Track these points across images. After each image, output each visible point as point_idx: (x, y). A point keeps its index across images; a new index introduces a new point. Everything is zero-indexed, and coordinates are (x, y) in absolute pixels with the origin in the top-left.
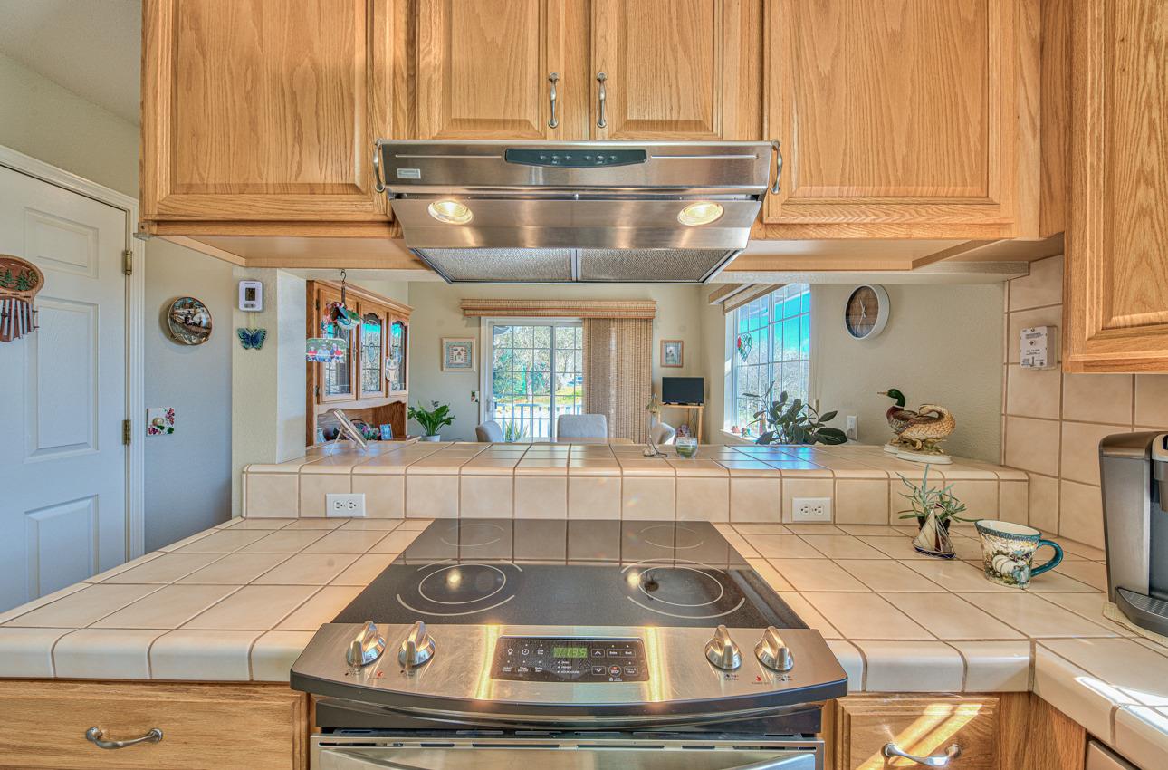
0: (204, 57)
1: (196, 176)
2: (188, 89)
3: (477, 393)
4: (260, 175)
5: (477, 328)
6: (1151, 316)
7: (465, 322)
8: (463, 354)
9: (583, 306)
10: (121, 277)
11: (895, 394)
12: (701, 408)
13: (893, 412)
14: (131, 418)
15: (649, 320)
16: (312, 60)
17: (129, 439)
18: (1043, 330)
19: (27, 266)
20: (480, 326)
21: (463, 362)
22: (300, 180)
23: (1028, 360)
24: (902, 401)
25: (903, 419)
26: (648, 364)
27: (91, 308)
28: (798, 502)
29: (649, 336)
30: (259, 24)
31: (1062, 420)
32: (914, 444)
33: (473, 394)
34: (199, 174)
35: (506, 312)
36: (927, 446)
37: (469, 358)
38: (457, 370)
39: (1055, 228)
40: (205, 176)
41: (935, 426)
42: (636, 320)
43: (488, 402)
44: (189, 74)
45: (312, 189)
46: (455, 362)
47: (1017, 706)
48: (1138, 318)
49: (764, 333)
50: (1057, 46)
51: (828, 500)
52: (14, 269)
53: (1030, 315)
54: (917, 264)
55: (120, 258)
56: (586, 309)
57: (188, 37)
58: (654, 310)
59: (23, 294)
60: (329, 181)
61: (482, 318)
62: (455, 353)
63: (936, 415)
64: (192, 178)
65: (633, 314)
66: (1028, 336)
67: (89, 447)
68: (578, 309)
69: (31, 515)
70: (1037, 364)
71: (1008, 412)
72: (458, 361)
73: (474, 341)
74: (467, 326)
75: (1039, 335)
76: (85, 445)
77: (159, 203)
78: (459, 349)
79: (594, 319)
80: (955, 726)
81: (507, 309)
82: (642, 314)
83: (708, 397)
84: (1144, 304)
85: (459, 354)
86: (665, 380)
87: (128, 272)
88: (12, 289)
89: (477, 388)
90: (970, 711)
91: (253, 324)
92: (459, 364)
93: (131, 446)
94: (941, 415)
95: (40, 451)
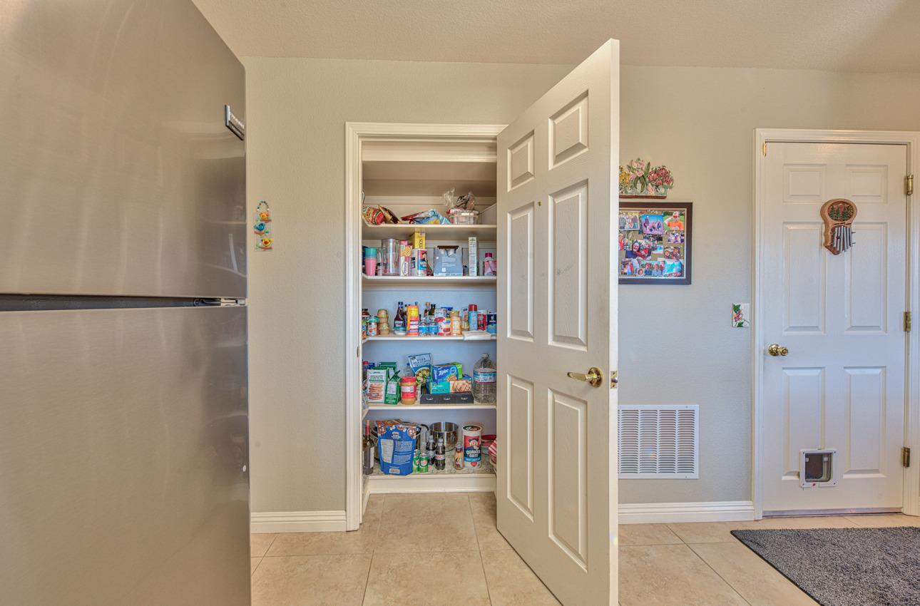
10: (903, 198)
14: (911, 311)
17: (910, 327)
19: (847, 204)
27: (882, 226)
52: (841, 207)
55: (902, 183)
59: (846, 222)
67: (881, 329)
69: (847, 370)
76: (877, 327)
87: (910, 193)
88: (840, 220)
93: (910, 333)
95: (852, 328)
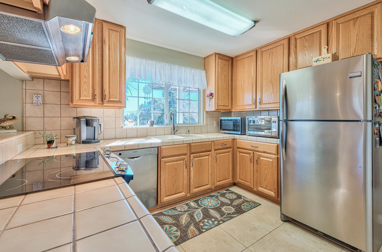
6: (87, 98)
18: (41, 96)
23: (36, 102)
28: (18, 146)
31: (44, 117)
32: (6, 127)
36: (11, 127)
41: (14, 120)
48: (85, 98)
51: (22, 144)
53: (34, 91)
63: (12, 117)
66: (36, 97)
70: (39, 104)
71: (26, 116)
75: (39, 97)
84: (85, 96)
94: (14, 117)
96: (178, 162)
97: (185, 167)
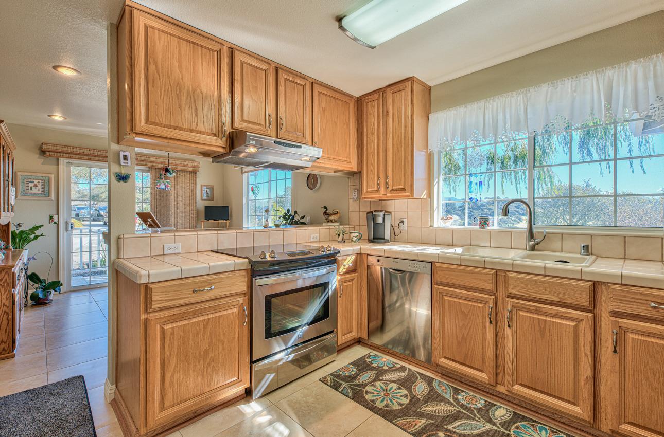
0: (159, 76)
1: (157, 119)
2: (153, 87)
3: (55, 217)
4: (183, 125)
5: (55, 167)
7: (42, 160)
8: (40, 186)
9: (152, 160)
11: (325, 208)
12: (228, 222)
13: (325, 213)
15: (195, 173)
16: (200, 90)
18: (356, 191)
20: (58, 165)
21: (40, 192)
22: (197, 129)
23: (354, 198)
24: (327, 210)
25: (327, 214)
26: (194, 199)
28: (312, 236)
29: (195, 183)
30: (181, 72)
31: (360, 211)
32: (331, 221)
33: (51, 218)
34: (159, 120)
35: (86, 157)
36: (335, 221)
37: (46, 189)
38: (34, 198)
39: (360, 170)
40: (161, 121)
41: (337, 215)
42: (187, 172)
43: (67, 223)
44: (154, 81)
45: (200, 132)
46: (30, 191)
47: (359, 255)
48: (371, 189)
49: (266, 185)
50: (360, 130)
51: (318, 235)
53: (354, 187)
54: (335, 172)
56: (154, 162)
57: (152, 67)
58: (199, 167)
60: (207, 131)
61: (61, 159)
62: (31, 185)
63: (336, 212)
64: (155, 120)
65: (186, 168)
66: (354, 192)
68: (148, 161)
70: (356, 199)
71: (350, 211)
72: (34, 191)
73: (52, 176)
74: (42, 164)
77: (142, 127)
78: (36, 182)
79: (158, 168)
80: (352, 259)
81: (88, 155)
82: (191, 169)
83: (231, 217)
84: (372, 187)
85: (36, 185)
86: (206, 207)
89: (55, 213)
90: (354, 257)
91: (124, 171)
92: (35, 194)
94: (337, 212)
96: (470, 303)
97: (488, 321)
